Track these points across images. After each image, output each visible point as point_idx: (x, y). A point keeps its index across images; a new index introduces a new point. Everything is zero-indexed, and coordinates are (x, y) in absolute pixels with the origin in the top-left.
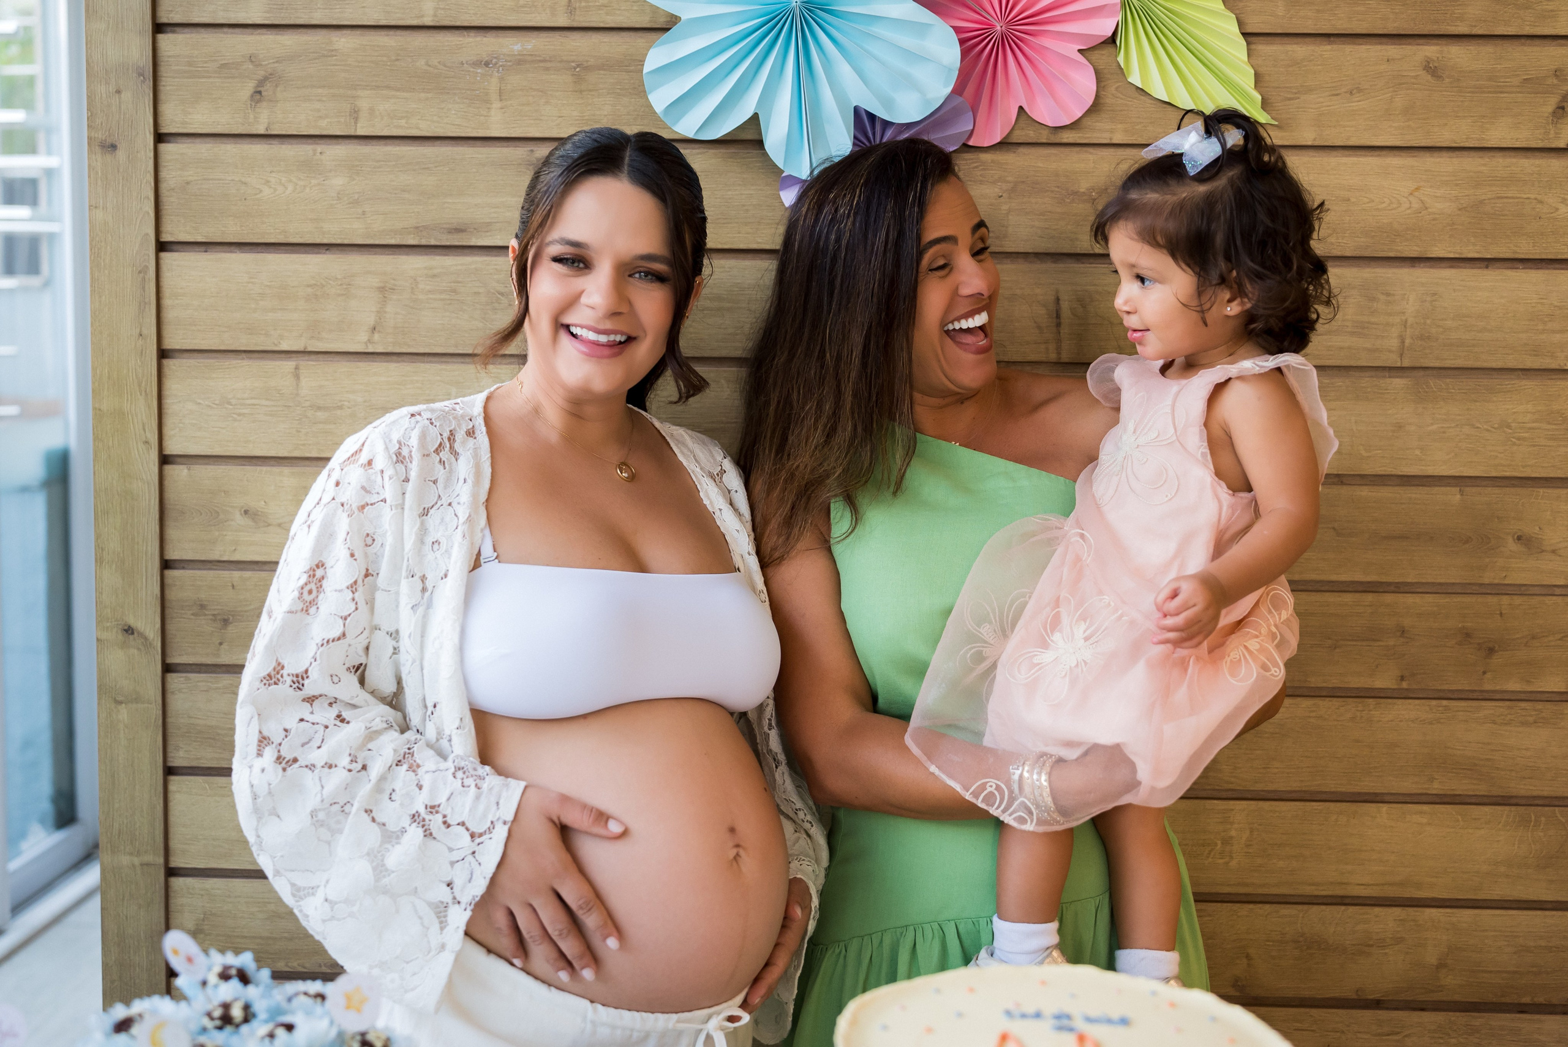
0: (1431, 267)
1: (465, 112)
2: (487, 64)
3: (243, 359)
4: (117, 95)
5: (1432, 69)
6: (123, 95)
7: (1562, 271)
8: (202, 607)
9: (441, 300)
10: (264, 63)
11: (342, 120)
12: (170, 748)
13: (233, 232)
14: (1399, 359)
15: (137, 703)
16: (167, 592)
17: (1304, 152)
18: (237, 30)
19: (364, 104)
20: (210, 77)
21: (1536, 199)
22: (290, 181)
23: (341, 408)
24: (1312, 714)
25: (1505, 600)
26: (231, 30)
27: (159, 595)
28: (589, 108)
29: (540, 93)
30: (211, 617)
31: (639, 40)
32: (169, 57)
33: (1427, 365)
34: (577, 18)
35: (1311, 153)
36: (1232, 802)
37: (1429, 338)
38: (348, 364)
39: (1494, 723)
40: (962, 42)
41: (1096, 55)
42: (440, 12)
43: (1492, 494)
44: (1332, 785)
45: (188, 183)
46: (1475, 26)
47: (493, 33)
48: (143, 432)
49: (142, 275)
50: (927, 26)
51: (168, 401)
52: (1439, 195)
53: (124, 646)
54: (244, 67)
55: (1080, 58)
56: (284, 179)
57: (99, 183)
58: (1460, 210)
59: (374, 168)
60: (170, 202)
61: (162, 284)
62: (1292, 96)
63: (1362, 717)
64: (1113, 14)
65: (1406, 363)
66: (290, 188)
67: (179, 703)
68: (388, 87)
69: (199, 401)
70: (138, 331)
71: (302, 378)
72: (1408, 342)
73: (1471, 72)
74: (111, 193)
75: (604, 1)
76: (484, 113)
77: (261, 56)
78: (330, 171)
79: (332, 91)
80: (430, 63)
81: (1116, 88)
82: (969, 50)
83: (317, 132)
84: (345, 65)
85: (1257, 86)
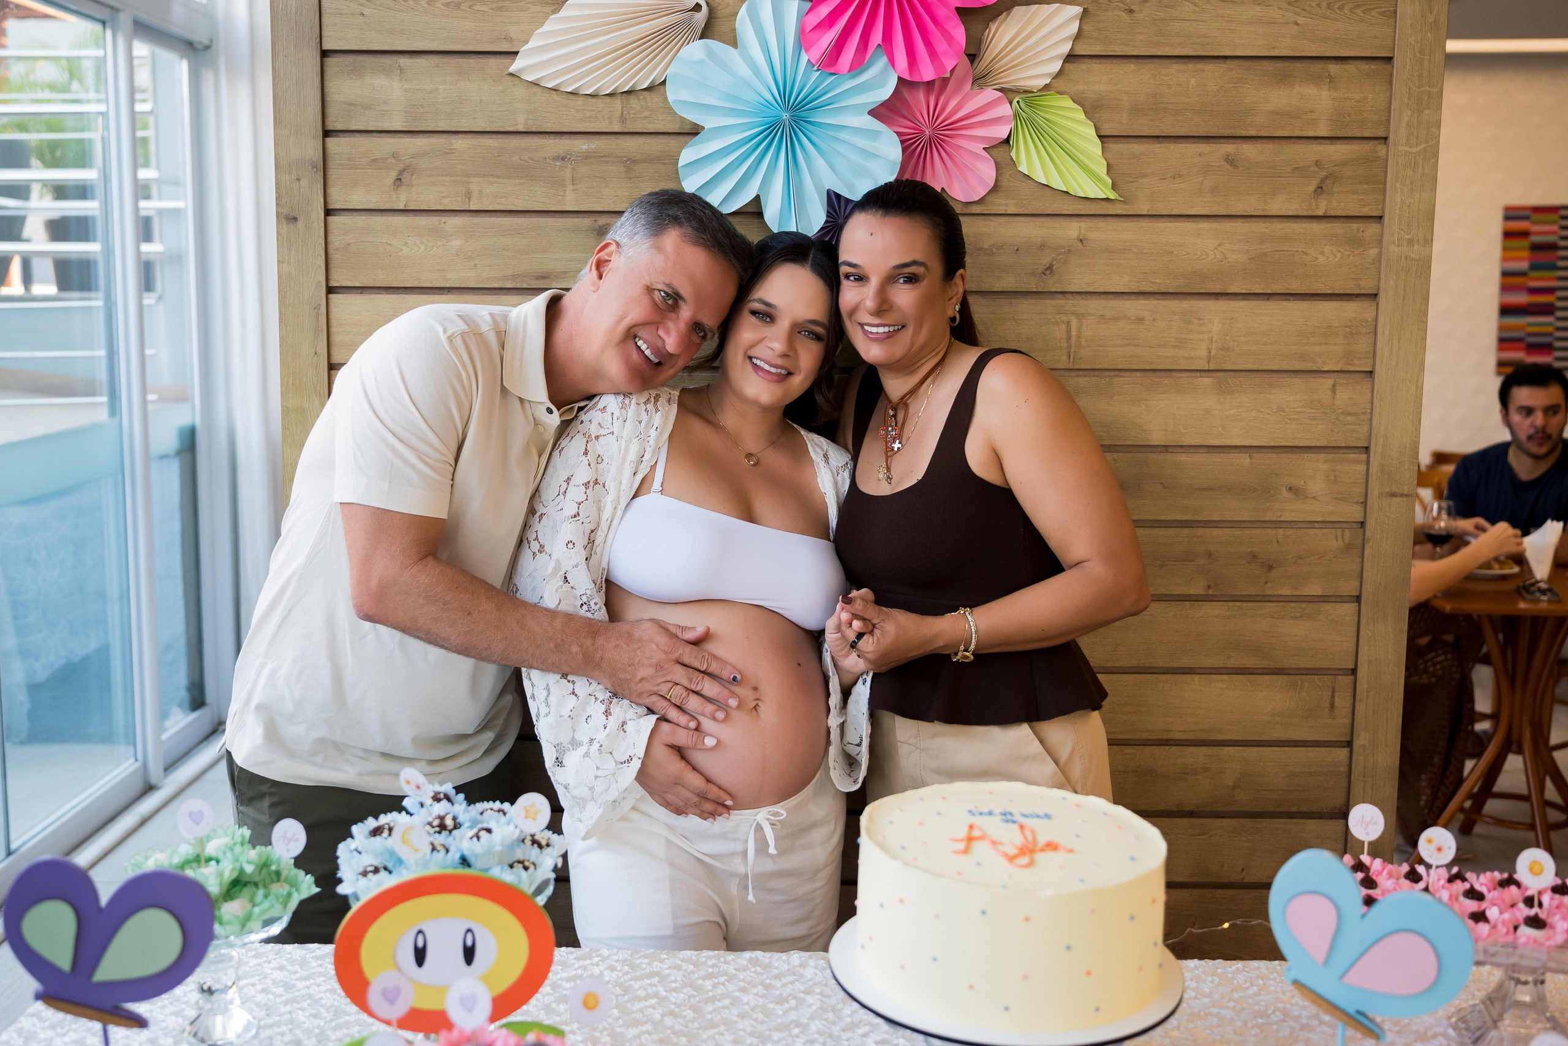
0: (1229, 300)
1: (547, 194)
2: (563, 159)
4: (297, 182)
5: (1230, 161)
6: (301, 182)
7: (1321, 302)
10: (403, 159)
11: (460, 199)
13: (381, 279)
14: (1207, 365)
17: (1140, 219)
18: (383, 135)
19: (475, 188)
20: (364, 169)
21: (1302, 252)
22: (422, 243)
25: (1281, 532)
26: (378, 135)
29: (602, 180)
31: (672, 142)
32: (335, 154)
33: (1226, 368)
34: (627, 125)
35: (1146, 220)
37: (1228, 349)
39: (1273, 617)
40: (902, 142)
41: (995, 152)
42: (529, 121)
43: (1271, 458)
44: (1161, 662)
45: (348, 245)
46: (1260, 130)
47: (567, 136)
49: (316, 311)
50: (879, 132)
52: (1235, 249)
54: (388, 161)
55: (985, 154)
56: (418, 242)
57: (285, 244)
58: (1250, 259)
59: (483, 233)
60: (335, 257)
61: (330, 317)
62: (1132, 180)
63: (1181, 614)
64: (1008, 123)
65: (1212, 367)
66: (423, 248)
68: (492, 176)
70: (314, 350)
72: (1213, 352)
73: (1258, 162)
74: (293, 251)
75: (646, 113)
76: (562, 193)
77: (401, 153)
78: (451, 236)
79: (452, 178)
80: (522, 158)
81: (1010, 175)
82: (906, 149)
83: (441, 208)
84: (461, 160)
85: (1108, 174)
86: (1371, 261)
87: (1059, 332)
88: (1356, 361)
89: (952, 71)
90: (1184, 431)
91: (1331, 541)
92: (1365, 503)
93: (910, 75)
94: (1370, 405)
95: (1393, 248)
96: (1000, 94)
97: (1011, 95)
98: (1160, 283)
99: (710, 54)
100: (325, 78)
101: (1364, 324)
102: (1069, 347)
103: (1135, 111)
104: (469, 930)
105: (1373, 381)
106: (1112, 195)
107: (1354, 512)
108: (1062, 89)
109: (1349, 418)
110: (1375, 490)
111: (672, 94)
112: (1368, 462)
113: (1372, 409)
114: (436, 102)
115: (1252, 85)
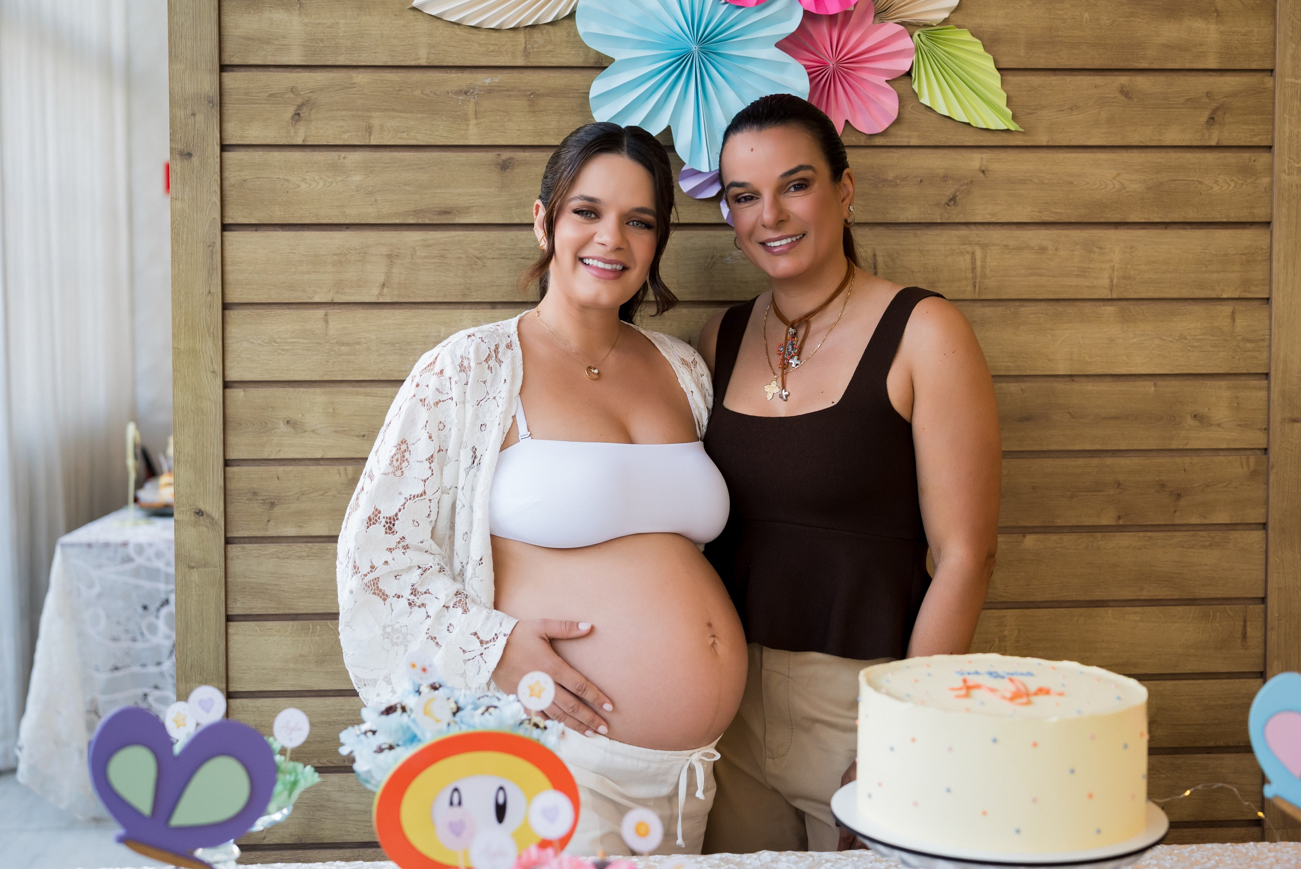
0: (1128, 229)
1: (451, 127)
2: (466, 93)
3: (284, 309)
4: (192, 117)
5: (1125, 92)
6: (197, 117)
7: (1217, 230)
8: (255, 494)
9: (435, 263)
10: (302, 93)
11: (360, 134)
12: (230, 602)
13: (278, 216)
14: (1110, 294)
15: (205, 567)
16: (228, 483)
17: (1039, 150)
18: (282, 69)
19: (375, 122)
20: (261, 104)
21: (1197, 181)
22: (321, 178)
23: (358, 343)
24: (1058, 545)
25: (1187, 460)
26: (276, 69)
27: (223, 486)
28: (540, 123)
29: (505, 114)
30: (261, 501)
31: (577, 78)
32: (231, 89)
33: (1128, 297)
34: (531, 60)
35: (1046, 151)
36: (1005, 611)
37: (1129, 278)
38: (364, 311)
39: (1183, 547)
40: (809, 74)
41: (897, 84)
42: (431, 55)
43: (1176, 384)
44: (1073, 596)
45: (245, 181)
46: (1153, 63)
47: (470, 70)
48: (211, 365)
49: (210, 249)
50: (786, 64)
51: (229, 341)
52: (1132, 179)
53: (195, 524)
54: (287, 96)
55: (887, 86)
56: (316, 177)
57: (179, 181)
58: (1147, 189)
59: (384, 168)
60: (231, 194)
61: (224, 255)
62: (1032, 112)
63: (1092, 546)
64: (909, 56)
65: (1115, 296)
66: (321, 184)
67: (237, 566)
68: (393, 110)
69: (252, 341)
70: (207, 289)
71: (330, 322)
72: (1115, 281)
73: (1151, 94)
74: (187, 188)
75: (550, 47)
76: (464, 128)
77: (300, 88)
78: (351, 171)
79: (352, 113)
80: (424, 92)
81: (912, 108)
82: (811, 80)
83: (341, 143)
84: (362, 94)
85: (1008, 105)
86: (1263, 190)
87: (964, 262)
88: (1253, 288)
89: (855, 5)
90: (1090, 360)
91: (1236, 468)
92: (1267, 430)
93: (816, 9)
94: (1269, 331)
95: (1284, 176)
96: (901, 28)
97: (911, 29)
98: (1061, 213)
100: (222, 13)
101: (1259, 251)
102: (974, 278)
103: (1032, 44)
104: (501, 788)
105: (1271, 307)
106: (1013, 126)
107: (1257, 439)
108: (960, 22)
109: (1248, 345)
110: (1277, 416)
111: (582, 26)
112: (1269, 389)
113: (1270, 335)
114: (336, 36)
115: (1143, 19)
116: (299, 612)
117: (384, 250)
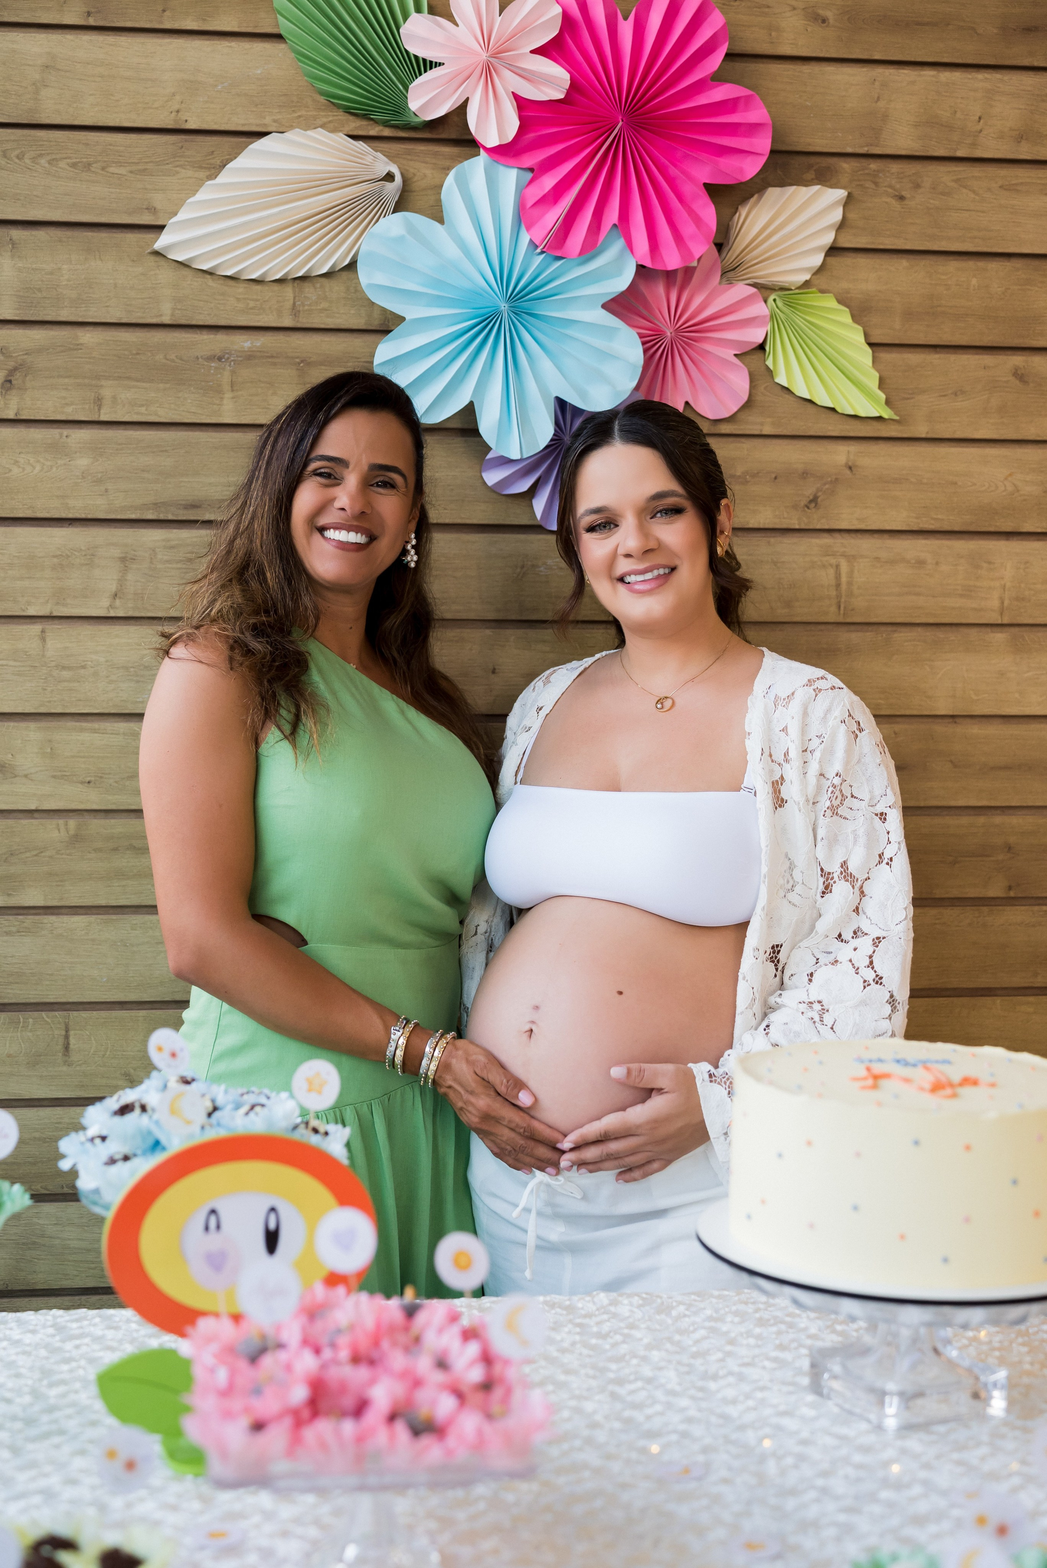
0: (1023, 540)
1: (201, 401)
2: (220, 359)
5: (1019, 375)
9: (179, 569)
11: (87, 407)
14: (999, 618)
17: (917, 443)
19: (107, 393)
22: (38, 461)
23: (84, 667)
24: (937, 922)
29: (268, 385)
31: (357, 343)
33: (1022, 622)
34: (300, 319)
35: (925, 444)
37: (1023, 599)
38: (91, 627)
40: (643, 343)
41: (748, 358)
42: (177, 312)
44: (955, 982)
47: (225, 332)
50: (616, 329)
52: (1028, 479)
55: (736, 361)
56: (32, 460)
59: (117, 450)
62: (909, 396)
63: (978, 922)
64: (763, 325)
65: (1006, 621)
66: (38, 468)
68: (129, 378)
71: (48, 640)
72: (1006, 603)
75: (324, 305)
76: (217, 402)
77: (12, 349)
78: (76, 453)
79: (77, 381)
80: (168, 357)
81: (765, 388)
82: (645, 351)
83: (63, 418)
84: (90, 358)
85: (880, 387)
87: (826, 577)
89: (699, 260)
90: (976, 698)
93: (652, 261)
96: (753, 290)
97: (766, 292)
98: (943, 520)
99: (411, 229)
102: (839, 596)
103: (909, 315)
104: (271, 1209)
106: (886, 413)
108: (824, 286)
111: (365, 276)
114: (57, 285)
115: (1041, 288)
116: (6, 1001)
117: (117, 552)
